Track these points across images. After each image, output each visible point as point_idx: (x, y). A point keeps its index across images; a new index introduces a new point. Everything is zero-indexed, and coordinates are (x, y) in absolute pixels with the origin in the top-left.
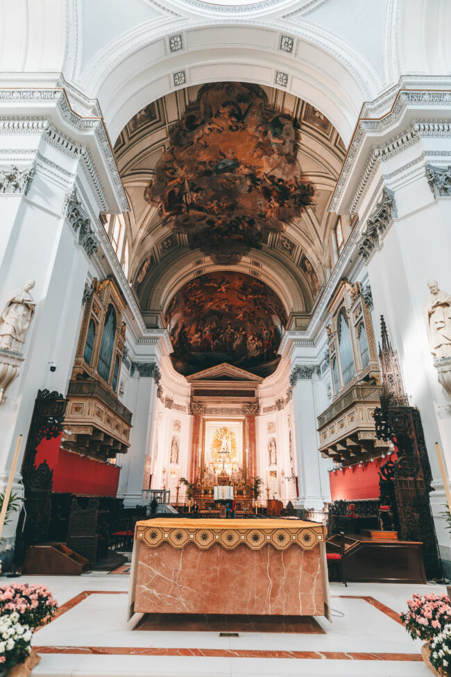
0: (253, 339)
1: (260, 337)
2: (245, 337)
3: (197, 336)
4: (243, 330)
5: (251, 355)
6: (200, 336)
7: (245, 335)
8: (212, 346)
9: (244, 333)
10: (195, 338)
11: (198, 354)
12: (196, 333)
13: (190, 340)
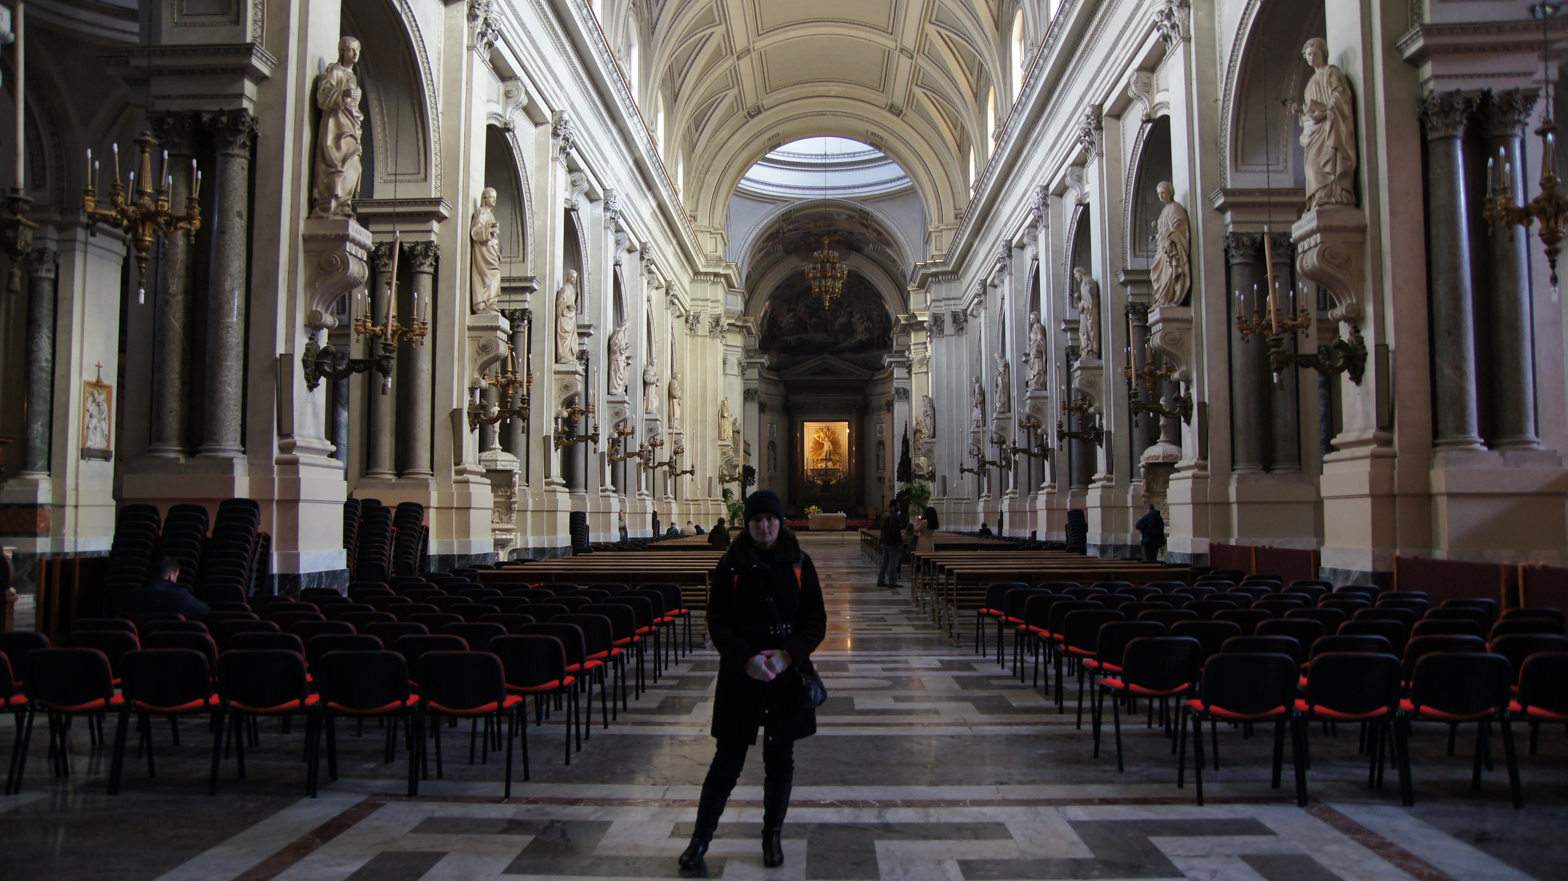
0: (861, 318)
1: (870, 318)
2: (851, 314)
3: (789, 316)
4: (848, 306)
5: (859, 337)
6: (794, 315)
7: (851, 312)
8: (809, 327)
9: (849, 309)
10: (787, 319)
11: (792, 339)
12: (788, 312)
13: (781, 322)
